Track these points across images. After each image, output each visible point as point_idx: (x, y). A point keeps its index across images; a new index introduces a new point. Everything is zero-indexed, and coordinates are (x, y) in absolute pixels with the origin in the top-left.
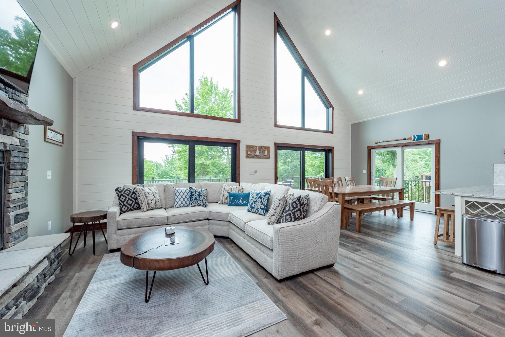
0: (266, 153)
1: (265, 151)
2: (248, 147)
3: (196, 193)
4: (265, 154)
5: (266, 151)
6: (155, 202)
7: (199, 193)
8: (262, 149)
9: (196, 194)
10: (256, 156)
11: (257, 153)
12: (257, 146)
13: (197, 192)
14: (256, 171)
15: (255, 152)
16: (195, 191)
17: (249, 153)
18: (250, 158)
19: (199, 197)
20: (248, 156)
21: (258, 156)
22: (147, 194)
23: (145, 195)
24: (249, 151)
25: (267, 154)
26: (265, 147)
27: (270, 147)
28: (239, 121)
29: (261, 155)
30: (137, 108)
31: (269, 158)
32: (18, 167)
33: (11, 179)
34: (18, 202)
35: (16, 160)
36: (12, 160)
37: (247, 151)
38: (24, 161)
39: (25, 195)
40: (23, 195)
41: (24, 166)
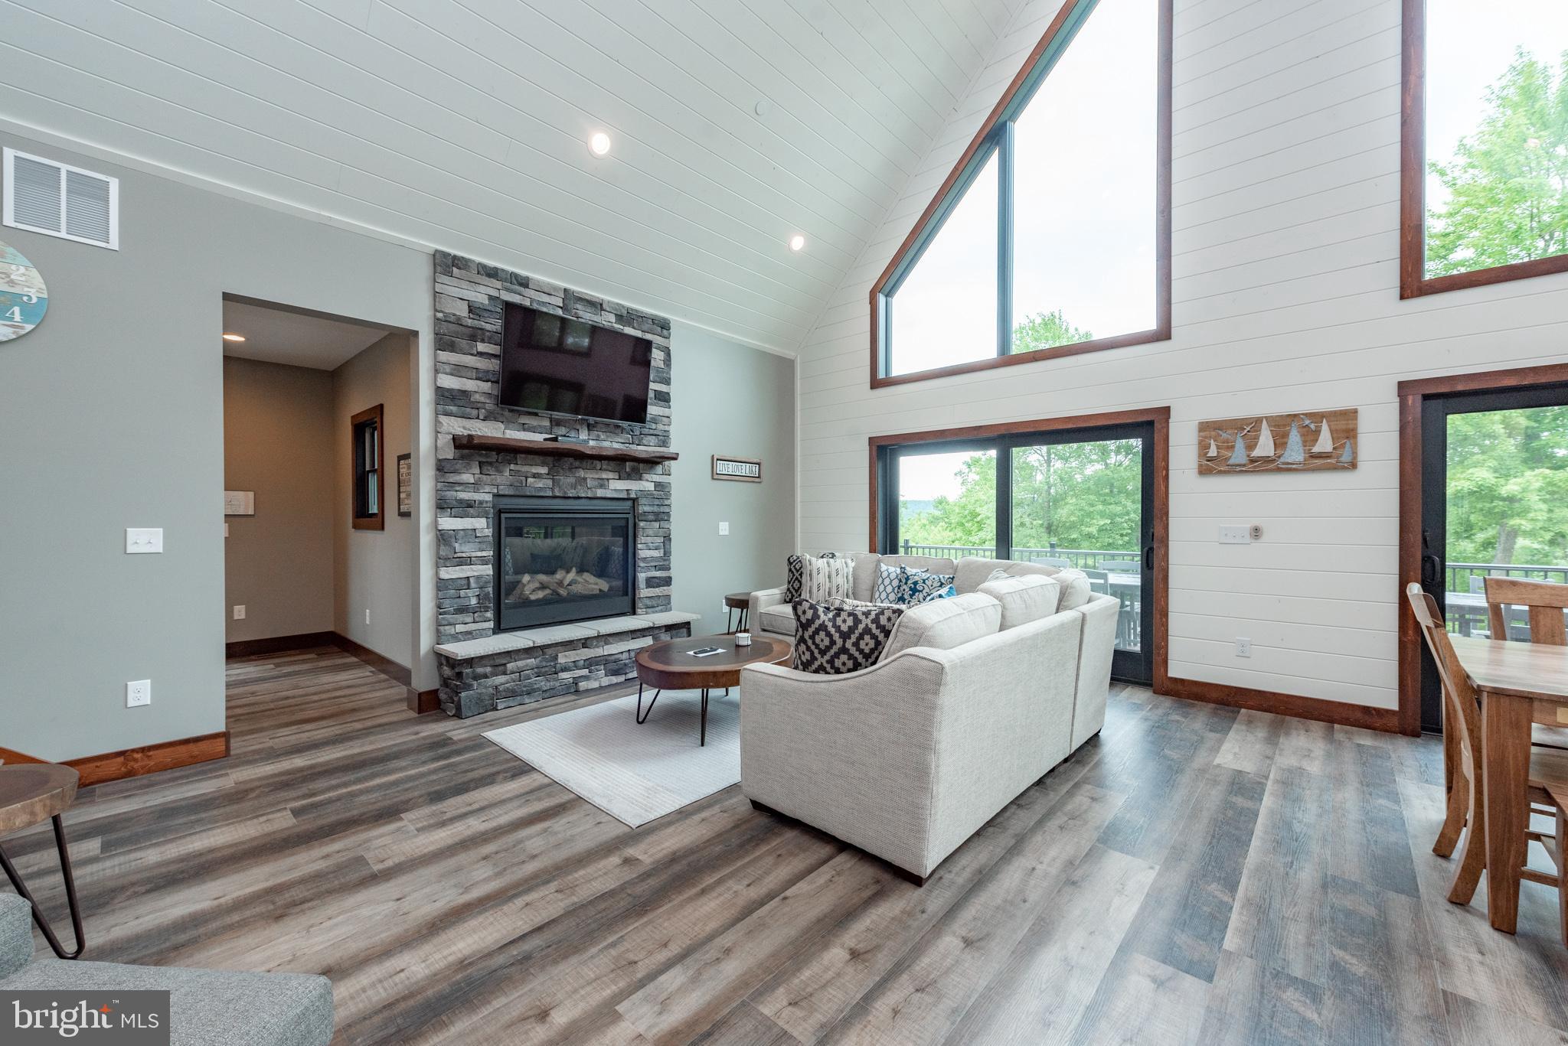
0: (1323, 446)
1: (1318, 432)
2: (1209, 429)
3: (906, 583)
4: (1316, 451)
5: (1325, 435)
6: (827, 590)
7: (915, 583)
8: (1294, 426)
9: (905, 587)
10: (1253, 461)
11: (1265, 446)
12: (1257, 422)
13: (909, 582)
14: (1256, 530)
15: (1253, 447)
16: (907, 579)
17: (1213, 452)
18: (1220, 472)
19: (911, 596)
20: (1209, 467)
21: (1267, 460)
22: (815, 573)
23: (810, 575)
24: (1214, 448)
25: (1327, 450)
26: (1319, 417)
27: (1355, 411)
28: (1164, 334)
29: (1295, 452)
30: (876, 383)
31: (1353, 465)
32: (651, 517)
33: (640, 533)
34: (651, 561)
35: (647, 509)
36: (641, 509)
37: (1203, 447)
38: (662, 509)
39: (665, 554)
40: (660, 553)
41: (662, 515)
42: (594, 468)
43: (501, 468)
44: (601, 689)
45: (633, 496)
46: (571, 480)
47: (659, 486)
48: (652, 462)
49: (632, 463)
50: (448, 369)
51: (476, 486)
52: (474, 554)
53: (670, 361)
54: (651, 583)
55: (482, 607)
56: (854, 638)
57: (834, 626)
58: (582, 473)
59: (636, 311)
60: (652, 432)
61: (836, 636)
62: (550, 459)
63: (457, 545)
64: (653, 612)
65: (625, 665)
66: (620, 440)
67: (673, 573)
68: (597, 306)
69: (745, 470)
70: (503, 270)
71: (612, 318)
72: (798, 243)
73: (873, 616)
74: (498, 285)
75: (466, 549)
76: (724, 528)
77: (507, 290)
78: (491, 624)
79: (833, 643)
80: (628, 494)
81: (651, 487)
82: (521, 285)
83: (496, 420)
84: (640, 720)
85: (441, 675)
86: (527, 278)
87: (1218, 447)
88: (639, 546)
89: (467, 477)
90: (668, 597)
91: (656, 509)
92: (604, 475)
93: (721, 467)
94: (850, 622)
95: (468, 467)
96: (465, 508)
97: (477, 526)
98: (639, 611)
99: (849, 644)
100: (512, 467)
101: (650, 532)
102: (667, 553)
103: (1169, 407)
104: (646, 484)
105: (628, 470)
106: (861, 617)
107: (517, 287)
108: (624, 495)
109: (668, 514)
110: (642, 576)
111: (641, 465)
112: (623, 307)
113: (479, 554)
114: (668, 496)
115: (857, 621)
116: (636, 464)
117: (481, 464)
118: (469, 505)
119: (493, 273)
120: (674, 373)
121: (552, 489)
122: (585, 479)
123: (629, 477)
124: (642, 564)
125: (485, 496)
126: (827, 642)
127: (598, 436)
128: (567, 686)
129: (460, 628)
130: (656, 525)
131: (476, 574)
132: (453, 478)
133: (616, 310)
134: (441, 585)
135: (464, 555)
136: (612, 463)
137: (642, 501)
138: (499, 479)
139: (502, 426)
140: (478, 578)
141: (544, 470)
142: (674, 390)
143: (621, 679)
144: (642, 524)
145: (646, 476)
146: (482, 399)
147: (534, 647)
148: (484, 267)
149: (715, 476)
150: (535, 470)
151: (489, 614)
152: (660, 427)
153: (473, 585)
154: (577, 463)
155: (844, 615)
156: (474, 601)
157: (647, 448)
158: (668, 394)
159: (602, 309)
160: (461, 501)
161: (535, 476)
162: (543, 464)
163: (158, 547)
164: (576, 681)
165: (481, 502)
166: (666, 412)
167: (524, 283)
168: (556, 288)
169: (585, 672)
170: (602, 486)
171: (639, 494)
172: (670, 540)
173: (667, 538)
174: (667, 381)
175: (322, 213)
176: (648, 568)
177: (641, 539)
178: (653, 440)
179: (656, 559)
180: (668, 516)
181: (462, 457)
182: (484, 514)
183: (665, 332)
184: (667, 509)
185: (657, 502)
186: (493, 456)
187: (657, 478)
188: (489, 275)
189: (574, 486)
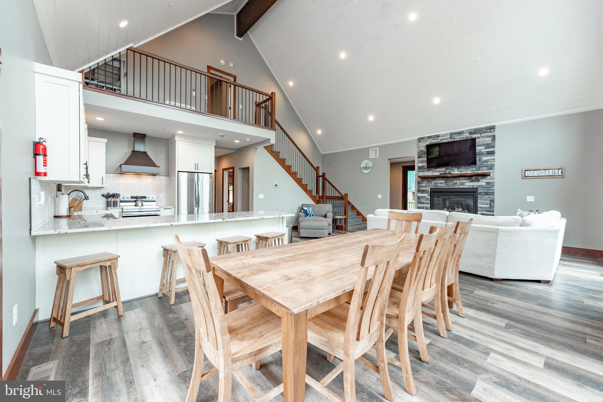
32: (483, 194)
33: (479, 199)
34: (483, 208)
35: (481, 191)
36: (479, 191)
38: (489, 191)
39: (490, 206)
40: (489, 206)
41: (490, 193)
42: (460, 180)
43: (431, 182)
45: (475, 187)
46: (451, 183)
47: (487, 183)
48: (484, 175)
49: (475, 177)
50: (420, 162)
51: (426, 186)
58: (455, 181)
59: (478, 128)
60: (482, 166)
62: (445, 179)
63: (421, 200)
68: (460, 133)
69: (548, 173)
70: (433, 135)
71: (468, 134)
74: (431, 139)
75: (423, 201)
76: (531, 199)
77: (434, 140)
80: (473, 186)
81: (484, 184)
88: (479, 203)
89: (424, 185)
91: (486, 191)
92: (463, 181)
93: (527, 173)
95: (423, 183)
96: (423, 191)
97: (425, 195)
100: (434, 181)
101: (483, 199)
104: (483, 182)
105: (473, 179)
108: (471, 187)
111: (479, 177)
112: (472, 129)
113: (426, 202)
114: (493, 186)
116: (477, 177)
117: (427, 182)
118: (424, 191)
122: (456, 183)
123: (473, 181)
124: (479, 209)
125: (428, 189)
127: (461, 170)
130: (487, 196)
131: (425, 206)
132: (420, 185)
133: (469, 131)
136: (467, 178)
137: (479, 189)
138: (431, 185)
139: (431, 172)
141: (443, 182)
142: (498, 149)
144: (479, 196)
145: (482, 180)
146: (426, 167)
148: (428, 137)
149: (522, 178)
150: (440, 182)
152: (489, 163)
154: (454, 179)
157: (483, 171)
158: (493, 151)
160: (422, 190)
161: (441, 183)
162: (443, 180)
165: (426, 190)
166: (492, 157)
167: (438, 136)
168: (447, 134)
170: (462, 185)
171: (478, 186)
172: (494, 202)
173: (492, 201)
174: (492, 147)
176: (482, 211)
177: (479, 201)
178: (485, 168)
179: (486, 208)
180: (493, 194)
181: (422, 181)
182: (427, 193)
183: (492, 130)
184: (492, 191)
185: (487, 189)
186: (430, 180)
187: (487, 181)
188: (429, 138)
189: (453, 185)
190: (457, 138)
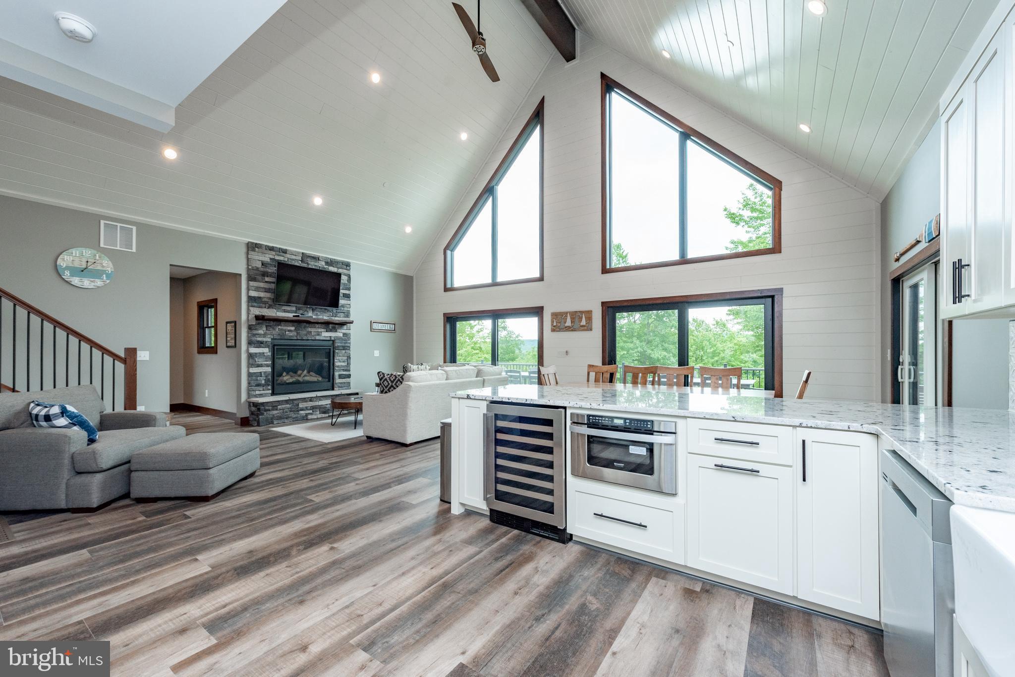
0: (583, 322)
1: (582, 318)
2: (555, 315)
4: (582, 324)
5: (584, 319)
8: (576, 315)
10: (566, 327)
11: (568, 323)
12: (567, 313)
14: (567, 352)
15: (565, 323)
17: (555, 324)
18: (557, 331)
20: (554, 329)
21: (570, 327)
24: (555, 322)
25: (585, 324)
26: (582, 312)
27: (591, 311)
28: (541, 279)
29: (576, 326)
30: (446, 290)
31: (591, 330)
32: (341, 348)
33: (336, 355)
34: (341, 367)
35: (339, 344)
36: (336, 345)
37: (552, 322)
38: (346, 345)
39: (348, 364)
40: (345, 364)
41: (346, 347)
42: (315, 327)
43: (275, 327)
44: (318, 419)
45: (333, 339)
46: (305, 332)
47: (344, 334)
48: (342, 324)
49: (332, 325)
50: (253, 288)
51: (265, 335)
52: (264, 363)
53: (350, 280)
54: (341, 377)
55: (266, 384)
56: (395, 382)
57: (389, 379)
58: (310, 329)
59: (335, 259)
60: (341, 311)
61: (390, 382)
62: (295, 324)
63: (256, 359)
64: (342, 389)
65: (328, 409)
66: (327, 315)
67: (351, 373)
68: (316, 259)
69: (387, 327)
70: (276, 247)
71: (323, 263)
72: (408, 230)
73: (401, 376)
74: (274, 253)
75: (260, 361)
76: (377, 353)
77: (278, 255)
78: (270, 392)
79: (389, 384)
80: (331, 338)
81: (341, 335)
82: (283, 252)
83: (272, 308)
84: (333, 424)
85: (250, 411)
86: (286, 250)
87: (556, 322)
88: (336, 361)
89: (261, 332)
90: (349, 383)
91: (343, 345)
92: (320, 330)
93: (375, 326)
94: (394, 378)
95: (261, 328)
96: (260, 344)
97: (265, 351)
98: (335, 389)
99: (393, 384)
100: (279, 327)
101: (341, 355)
102: (349, 364)
103: (543, 307)
104: (339, 334)
105: (330, 328)
106: (397, 376)
107: (282, 254)
108: (329, 339)
109: (349, 347)
110: (337, 374)
111: (337, 326)
112: (328, 258)
113: (266, 363)
114: (349, 338)
115: (396, 377)
116: (334, 325)
117: (266, 326)
118: (262, 343)
119: (272, 249)
120: (352, 285)
121: (297, 337)
122: (311, 332)
123: (331, 331)
124: (337, 368)
125: (268, 339)
126: (387, 384)
127: (317, 314)
128: (303, 417)
129: (257, 392)
130: (344, 351)
131: (264, 371)
132: (255, 332)
133: (325, 260)
134: (250, 375)
135: (259, 363)
136: (323, 325)
137: (336, 341)
138: (274, 332)
139: (275, 311)
140: (265, 372)
141: (293, 328)
142: (352, 293)
143: (327, 415)
144: (337, 351)
145: (338, 330)
146: (267, 300)
147: (289, 400)
148: (268, 246)
149: (372, 330)
150: (289, 328)
151: (270, 387)
152: (346, 309)
153: (263, 375)
154: (307, 325)
155: (393, 376)
156: (263, 382)
157: (340, 318)
158: (349, 294)
159: (319, 260)
160: (258, 341)
161: (289, 331)
162: (293, 326)
163: (147, 358)
164: (307, 415)
165: (266, 342)
166: (348, 302)
167: (285, 252)
168: (299, 253)
169: (311, 411)
170: (318, 335)
171: (336, 338)
172: (350, 358)
173: (349, 358)
174: (349, 289)
175: (206, 231)
176: (340, 370)
177: (337, 358)
178: (342, 315)
179: (344, 366)
180: (349, 348)
181: (259, 324)
182: (268, 347)
183: (348, 268)
184: (348, 345)
185: (344, 342)
186: (272, 323)
187: (344, 331)
188: (270, 250)
189: (306, 335)
190: (312, 265)
